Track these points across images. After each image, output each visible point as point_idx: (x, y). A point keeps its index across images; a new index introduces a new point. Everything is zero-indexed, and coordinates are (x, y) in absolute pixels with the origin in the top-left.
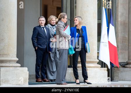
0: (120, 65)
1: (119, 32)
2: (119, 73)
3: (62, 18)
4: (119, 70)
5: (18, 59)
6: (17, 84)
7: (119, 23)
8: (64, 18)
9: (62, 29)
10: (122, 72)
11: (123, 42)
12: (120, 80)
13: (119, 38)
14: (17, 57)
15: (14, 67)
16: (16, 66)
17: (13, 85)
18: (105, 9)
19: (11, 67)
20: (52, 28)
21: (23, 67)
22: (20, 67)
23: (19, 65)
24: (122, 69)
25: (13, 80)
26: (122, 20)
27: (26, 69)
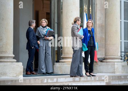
0: (99, 60)
1: (97, 33)
2: (98, 67)
3: (77, 20)
4: (98, 64)
5: (14, 56)
6: (13, 76)
7: (97, 26)
8: (79, 21)
9: (76, 31)
10: (100, 66)
11: (100, 41)
12: (98, 73)
13: (97, 38)
14: (14, 54)
15: (11, 62)
16: (12, 61)
17: (10, 77)
18: (86, 14)
19: (9, 62)
20: (43, 29)
21: (19, 62)
22: (16, 62)
23: (15, 60)
24: (100, 63)
25: (10, 73)
26: (100, 23)
27: (20, 64)
